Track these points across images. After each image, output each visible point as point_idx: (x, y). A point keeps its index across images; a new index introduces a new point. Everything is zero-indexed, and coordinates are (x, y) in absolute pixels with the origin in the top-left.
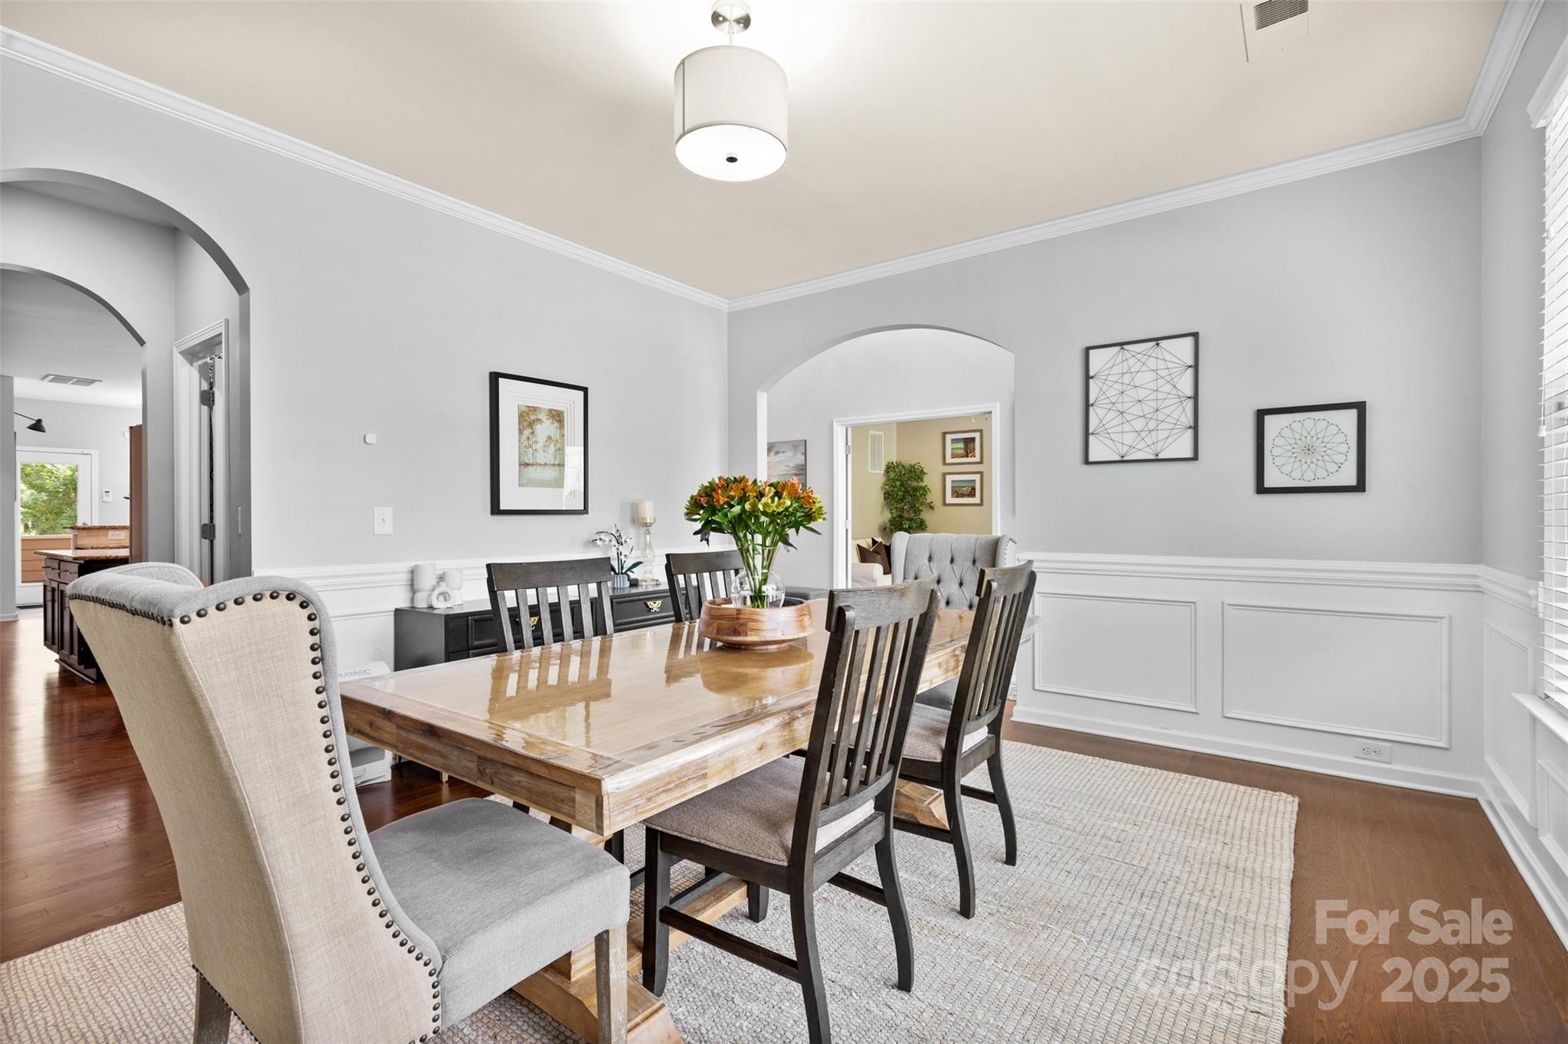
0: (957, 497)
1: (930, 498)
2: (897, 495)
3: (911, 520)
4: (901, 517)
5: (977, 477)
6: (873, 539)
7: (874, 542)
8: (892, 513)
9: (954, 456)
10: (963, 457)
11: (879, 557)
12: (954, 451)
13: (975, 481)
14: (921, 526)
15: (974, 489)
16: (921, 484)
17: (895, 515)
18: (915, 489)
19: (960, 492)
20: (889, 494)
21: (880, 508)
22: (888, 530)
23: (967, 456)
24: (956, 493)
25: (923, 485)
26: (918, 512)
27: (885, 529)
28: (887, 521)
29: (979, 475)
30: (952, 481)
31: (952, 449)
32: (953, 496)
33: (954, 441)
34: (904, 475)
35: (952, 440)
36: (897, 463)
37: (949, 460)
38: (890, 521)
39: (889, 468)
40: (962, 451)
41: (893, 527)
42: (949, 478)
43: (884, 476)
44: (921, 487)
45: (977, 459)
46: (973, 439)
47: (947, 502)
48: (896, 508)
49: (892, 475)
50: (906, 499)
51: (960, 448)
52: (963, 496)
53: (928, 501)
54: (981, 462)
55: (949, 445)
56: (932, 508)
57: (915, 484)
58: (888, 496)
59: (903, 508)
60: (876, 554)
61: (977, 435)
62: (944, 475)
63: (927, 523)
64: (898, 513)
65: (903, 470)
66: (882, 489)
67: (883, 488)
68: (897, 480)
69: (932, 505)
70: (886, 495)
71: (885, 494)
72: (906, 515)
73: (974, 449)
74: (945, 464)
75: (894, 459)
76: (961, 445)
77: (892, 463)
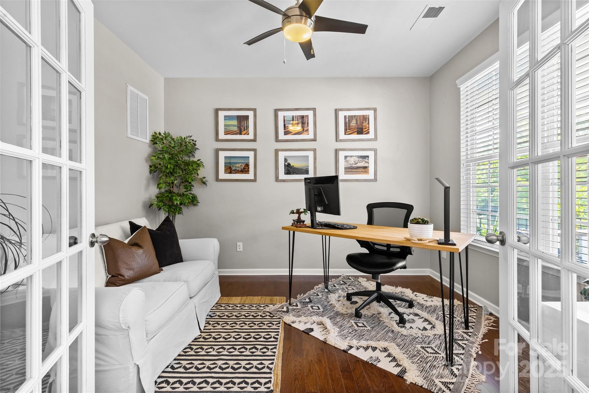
0: (231, 173)
1: (202, 173)
2: (167, 167)
3: (182, 195)
4: (170, 192)
5: (251, 154)
6: (131, 223)
7: (134, 227)
8: (160, 188)
9: (227, 133)
10: (236, 134)
11: (140, 251)
12: (227, 128)
13: (248, 157)
14: (193, 201)
15: (247, 165)
16: (192, 159)
17: (163, 190)
18: (187, 164)
19: (233, 168)
20: (156, 168)
21: (144, 182)
22: (155, 206)
23: (241, 134)
24: (229, 169)
25: (195, 160)
26: (188, 186)
27: (151, 205)
28: (154, 197)
29: (253, 153)
30: (225, 157)
31: (225, 125)
32: (226, 172)
33: (226, 118)
34: (173, 147)
35: (225, 117)
36: (165, 134)
37: (222, 136)
38: (157, 197)
39: (155, 139)
40: (235, 129)
41: (161, 204)
42: (222, 155)
43: (150, 146)
44: (194, 162)
45: (251, 136)
46: (247, 118)
47: (220, 177)
48: (165, 183)
49: (159, 146)
50: (176, 173)
51: (234, 126)
52: (237, 172)
53: (200, 176)
54: (254, 140)
55: (222, 122)
56: (204, 183)
57: (186, 158)
58: (154, 169)
59: (173, 183)
60: (134, 249)
61: (251, 114)
62: (217, 151)
63: (199, 199)
64: (167, 189)
65: (172, 142)
66: (147, 161)
67: (149, 159)
68: (166, 152)
69: (204, 180)
70: (153, 168)
71: (151, 166)
72: (175, 190)
73: (248, 127)
74: (217, 139)
75: (161, 129)
76: (235, 122)
77: (160, 134)
